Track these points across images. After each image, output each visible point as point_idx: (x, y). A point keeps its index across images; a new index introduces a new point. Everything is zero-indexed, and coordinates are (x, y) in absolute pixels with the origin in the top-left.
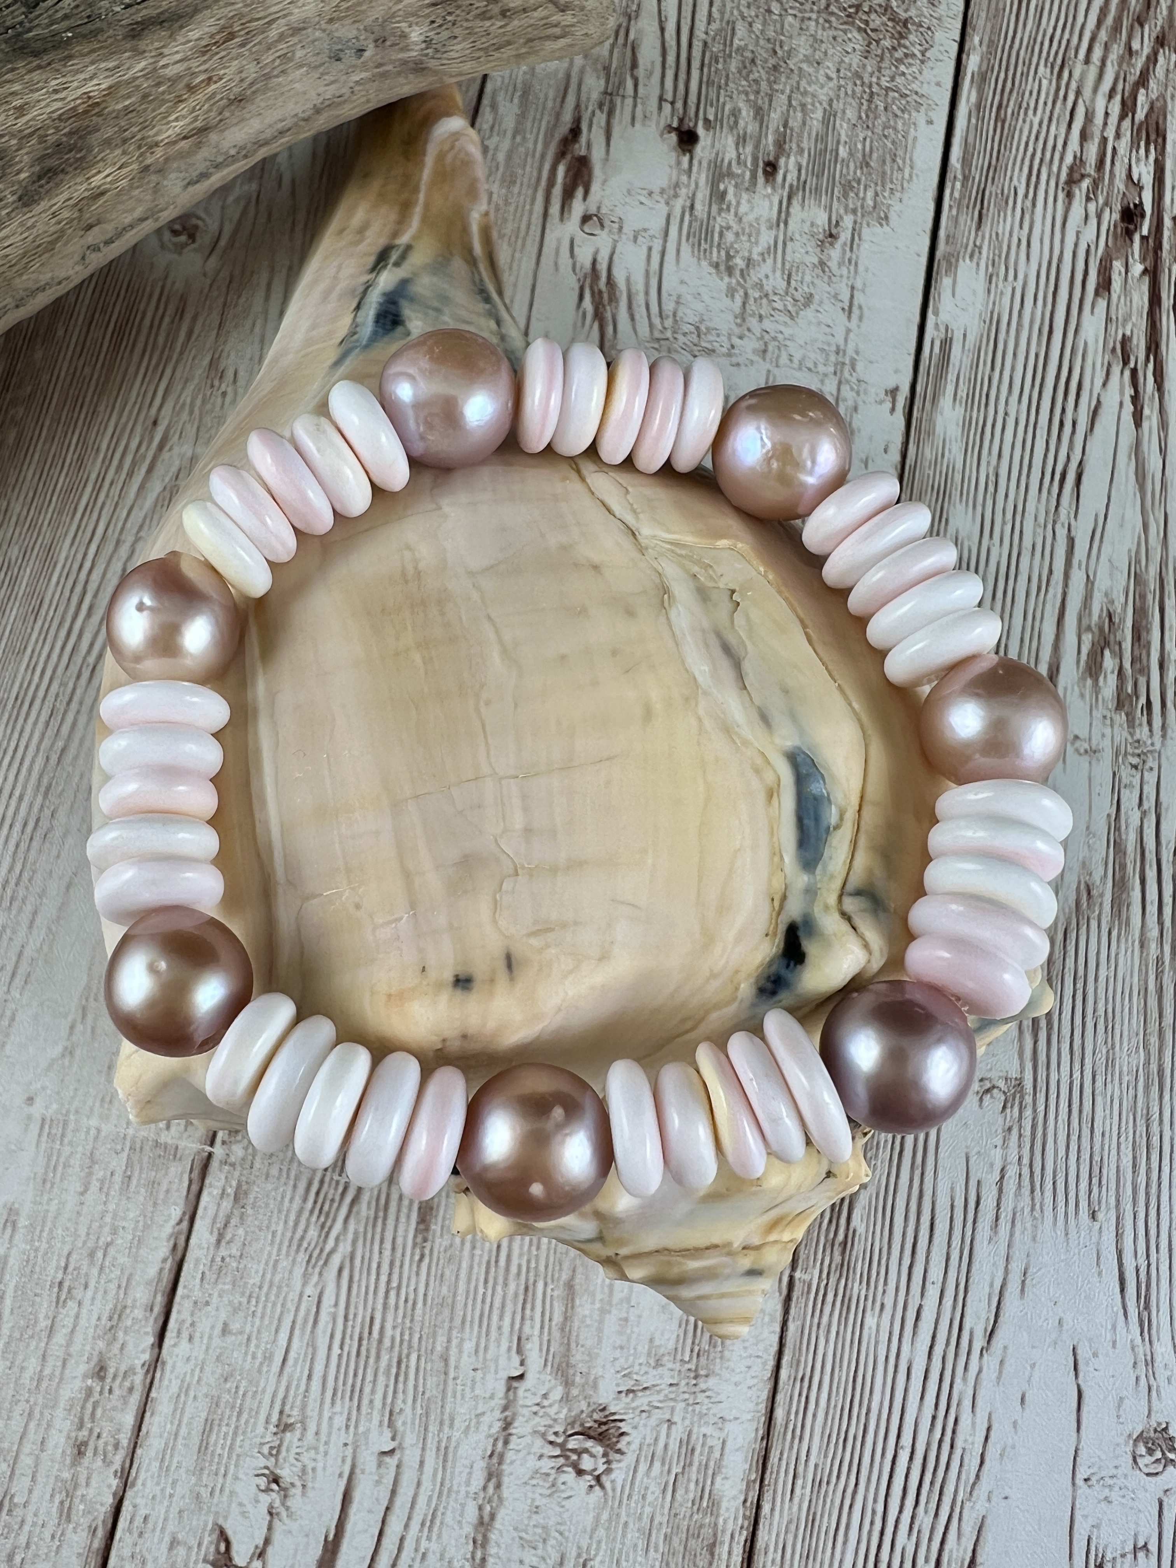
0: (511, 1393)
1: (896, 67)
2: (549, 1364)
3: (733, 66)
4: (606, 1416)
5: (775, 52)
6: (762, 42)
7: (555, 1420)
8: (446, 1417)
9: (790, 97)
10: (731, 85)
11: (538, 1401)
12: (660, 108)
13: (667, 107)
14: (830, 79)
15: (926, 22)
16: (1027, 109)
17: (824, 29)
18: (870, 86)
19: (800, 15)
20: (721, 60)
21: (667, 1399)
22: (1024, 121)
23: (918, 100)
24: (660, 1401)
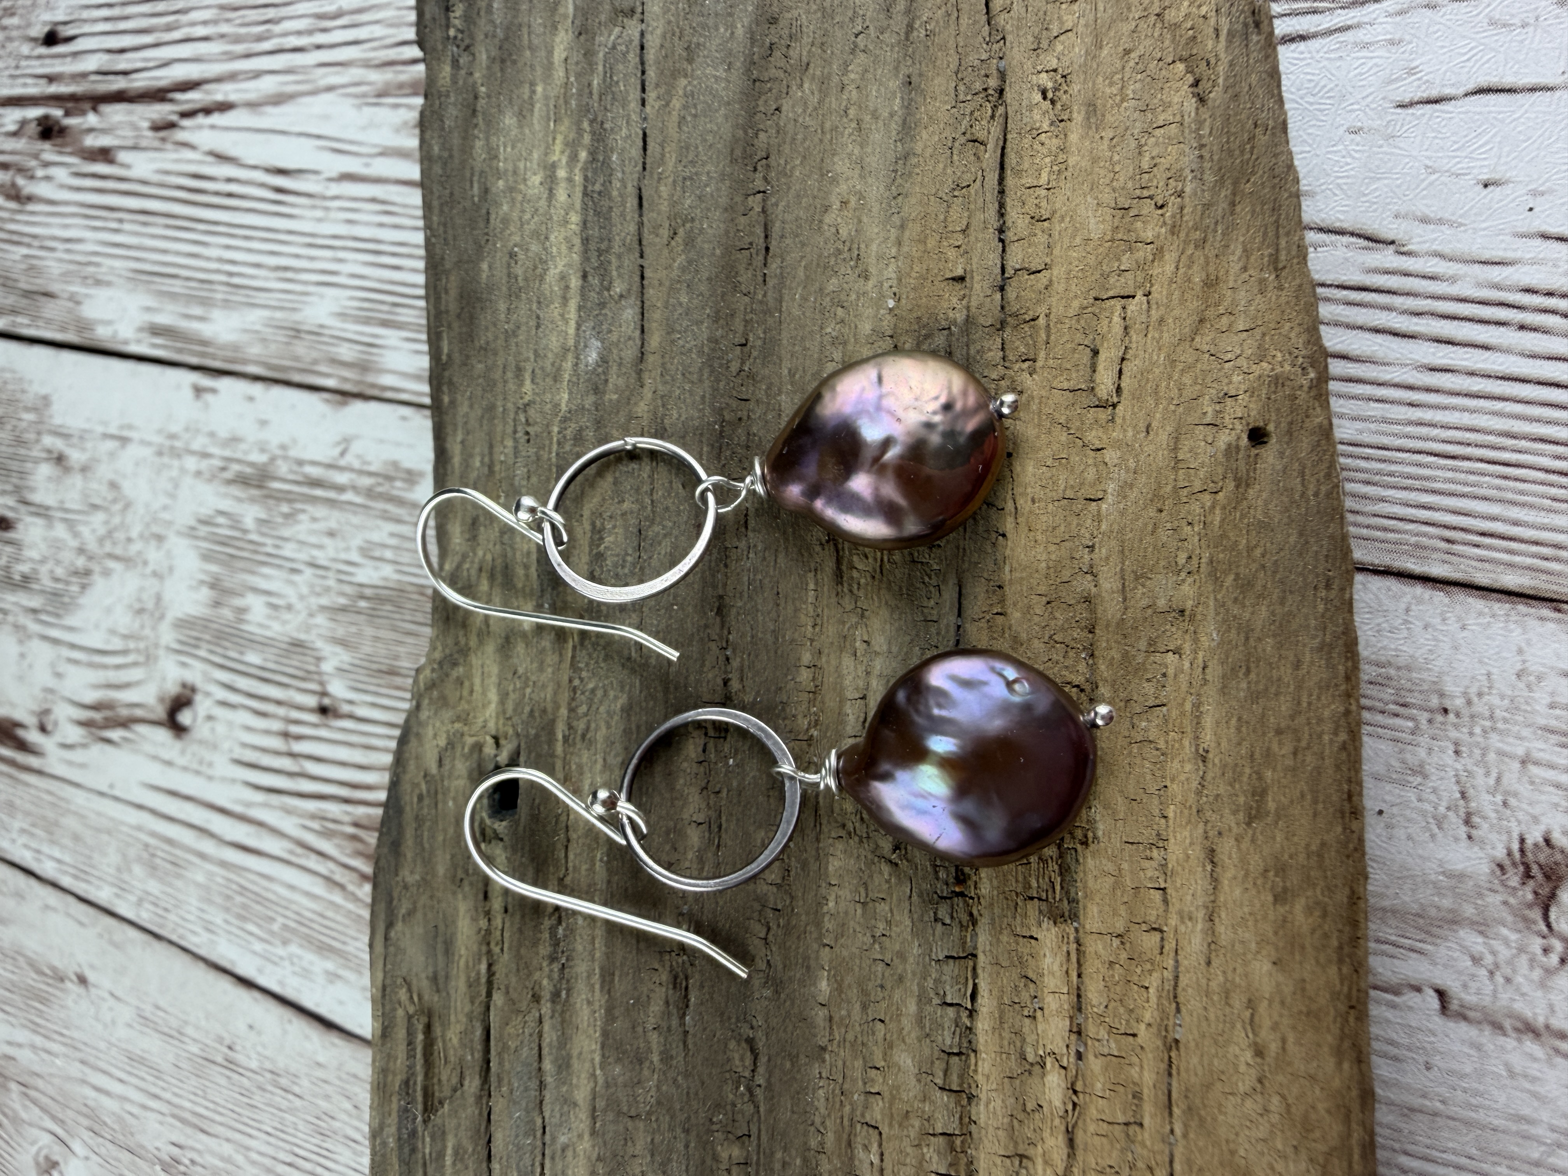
0: (1471, 1014)
2: (1420, 945)
4: (1514, 864)
7: (1521, 950)
8: (1514, 1127)
11: (1483, 972)
21: (1482, 762)
24: (1487, 774)
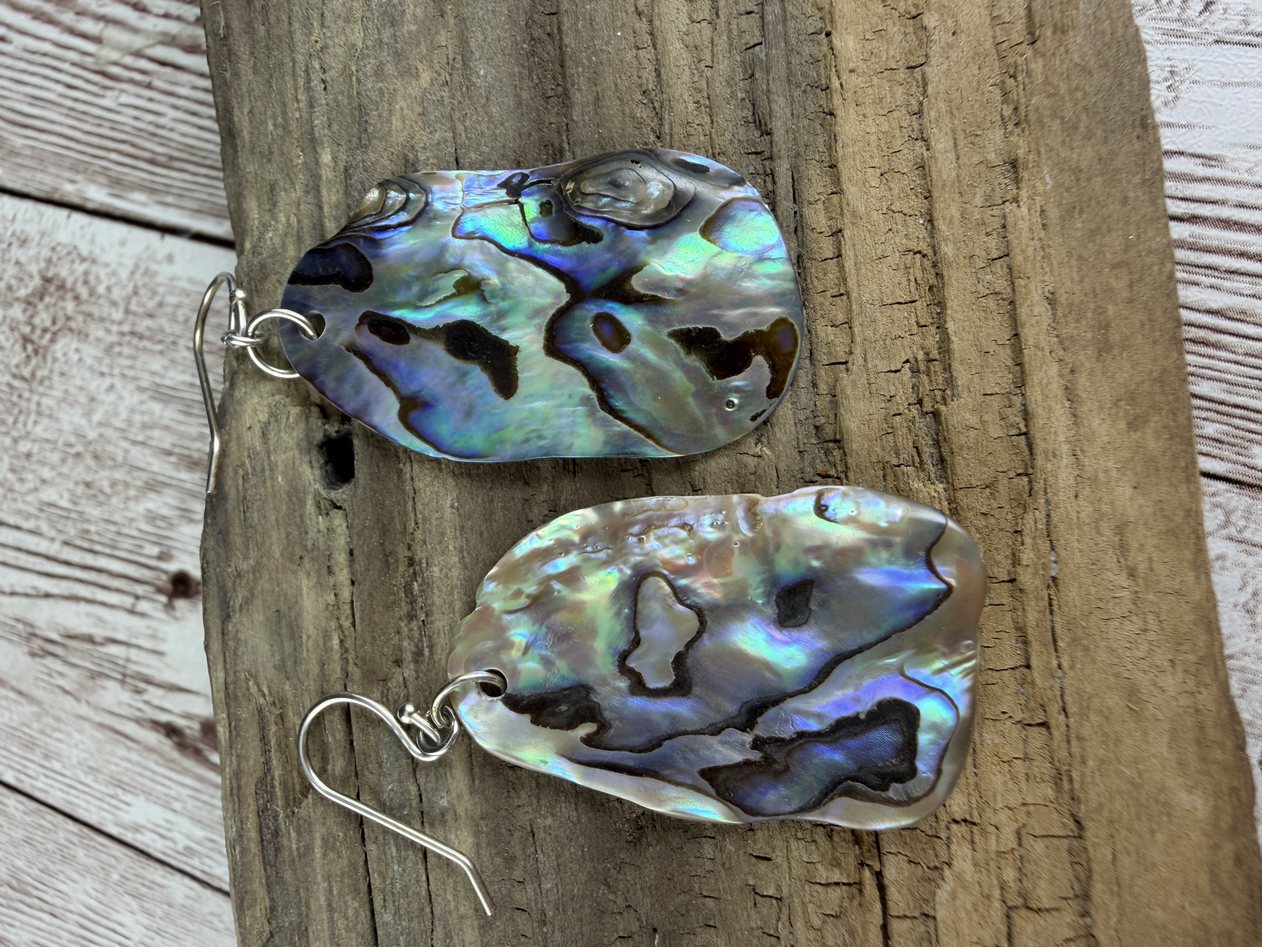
1: (99, 297)
3: (93, 511)
5: (78, 455)
6: (65, 470)
9: (135, 443)
10: (117, 518)
12: (143, 615)
13: (143, 606)
14: (111, 388)
15: (45, 253)
16: (158, 126)
17: (51, 387)
18: (122, 334)
19: (33, 417)
20: (86, 526)
22: (171, 130)
23: (141, 271)
